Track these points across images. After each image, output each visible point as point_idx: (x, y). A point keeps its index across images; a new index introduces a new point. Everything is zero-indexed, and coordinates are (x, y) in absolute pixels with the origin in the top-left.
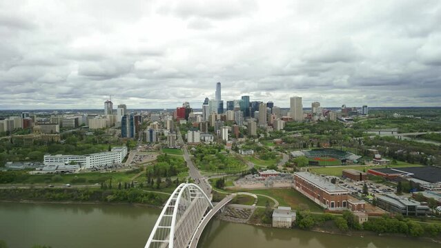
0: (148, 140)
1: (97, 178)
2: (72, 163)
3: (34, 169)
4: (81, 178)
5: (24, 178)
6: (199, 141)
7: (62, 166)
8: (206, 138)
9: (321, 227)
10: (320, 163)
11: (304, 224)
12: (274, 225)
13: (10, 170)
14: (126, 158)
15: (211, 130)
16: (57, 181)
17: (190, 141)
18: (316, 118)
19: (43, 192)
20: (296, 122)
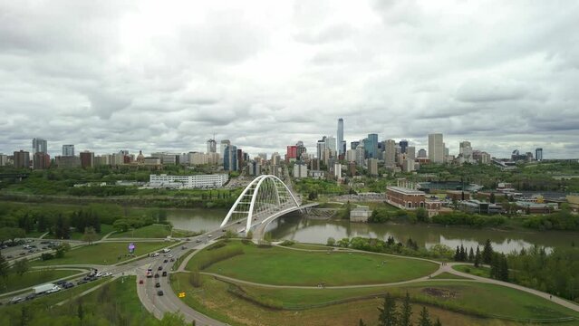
0: (251, 172)
1: (198, 193)
2: (176, 181)
3: (142, 186)
4: (184, 193)
5: (134, 192)
6: (306, 176)
7: (166, 183)
8: (316, 174)
9: (394, 221)
10: (431, 191)
11: (378, 218)
12: (352, 219)
13: (120, 187)
14: (226, 184)
15: (323, 168)
16: (162, 194)
17: (296, 175)
18: (463, 160)
19: (151, 201)
20: (434, 163)
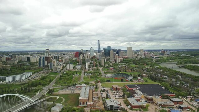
8: (78, 67)
10: (111, 81)
17: (68, 68)
18: (139, 57)
20: (129, 59)
